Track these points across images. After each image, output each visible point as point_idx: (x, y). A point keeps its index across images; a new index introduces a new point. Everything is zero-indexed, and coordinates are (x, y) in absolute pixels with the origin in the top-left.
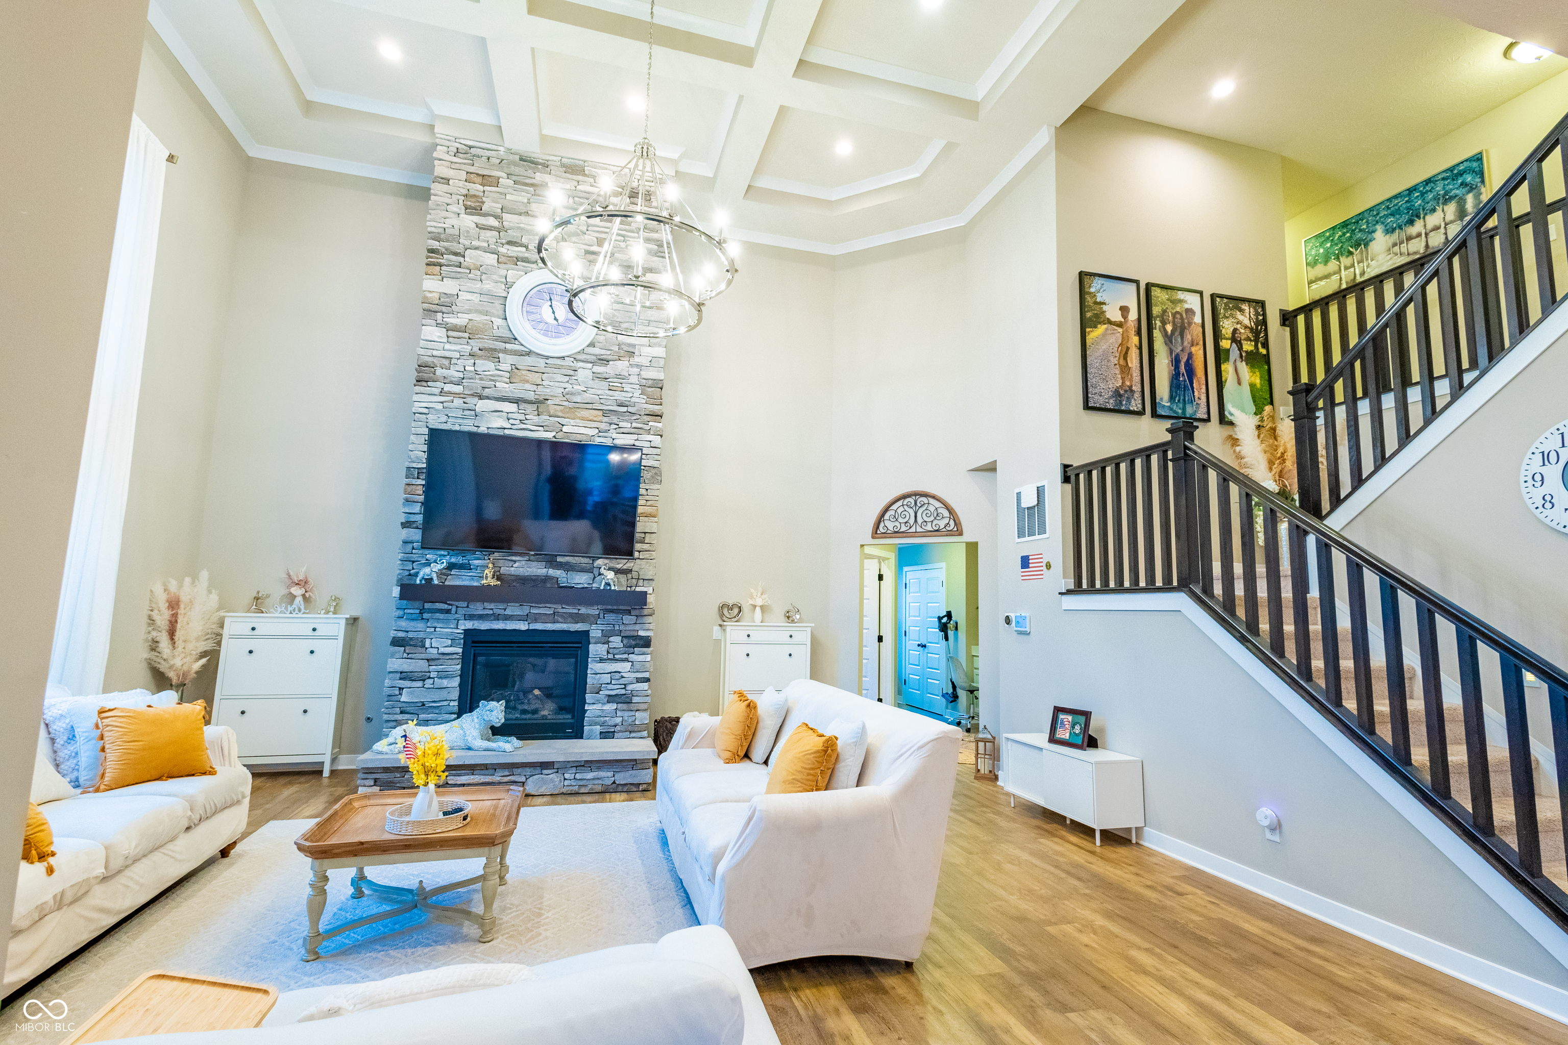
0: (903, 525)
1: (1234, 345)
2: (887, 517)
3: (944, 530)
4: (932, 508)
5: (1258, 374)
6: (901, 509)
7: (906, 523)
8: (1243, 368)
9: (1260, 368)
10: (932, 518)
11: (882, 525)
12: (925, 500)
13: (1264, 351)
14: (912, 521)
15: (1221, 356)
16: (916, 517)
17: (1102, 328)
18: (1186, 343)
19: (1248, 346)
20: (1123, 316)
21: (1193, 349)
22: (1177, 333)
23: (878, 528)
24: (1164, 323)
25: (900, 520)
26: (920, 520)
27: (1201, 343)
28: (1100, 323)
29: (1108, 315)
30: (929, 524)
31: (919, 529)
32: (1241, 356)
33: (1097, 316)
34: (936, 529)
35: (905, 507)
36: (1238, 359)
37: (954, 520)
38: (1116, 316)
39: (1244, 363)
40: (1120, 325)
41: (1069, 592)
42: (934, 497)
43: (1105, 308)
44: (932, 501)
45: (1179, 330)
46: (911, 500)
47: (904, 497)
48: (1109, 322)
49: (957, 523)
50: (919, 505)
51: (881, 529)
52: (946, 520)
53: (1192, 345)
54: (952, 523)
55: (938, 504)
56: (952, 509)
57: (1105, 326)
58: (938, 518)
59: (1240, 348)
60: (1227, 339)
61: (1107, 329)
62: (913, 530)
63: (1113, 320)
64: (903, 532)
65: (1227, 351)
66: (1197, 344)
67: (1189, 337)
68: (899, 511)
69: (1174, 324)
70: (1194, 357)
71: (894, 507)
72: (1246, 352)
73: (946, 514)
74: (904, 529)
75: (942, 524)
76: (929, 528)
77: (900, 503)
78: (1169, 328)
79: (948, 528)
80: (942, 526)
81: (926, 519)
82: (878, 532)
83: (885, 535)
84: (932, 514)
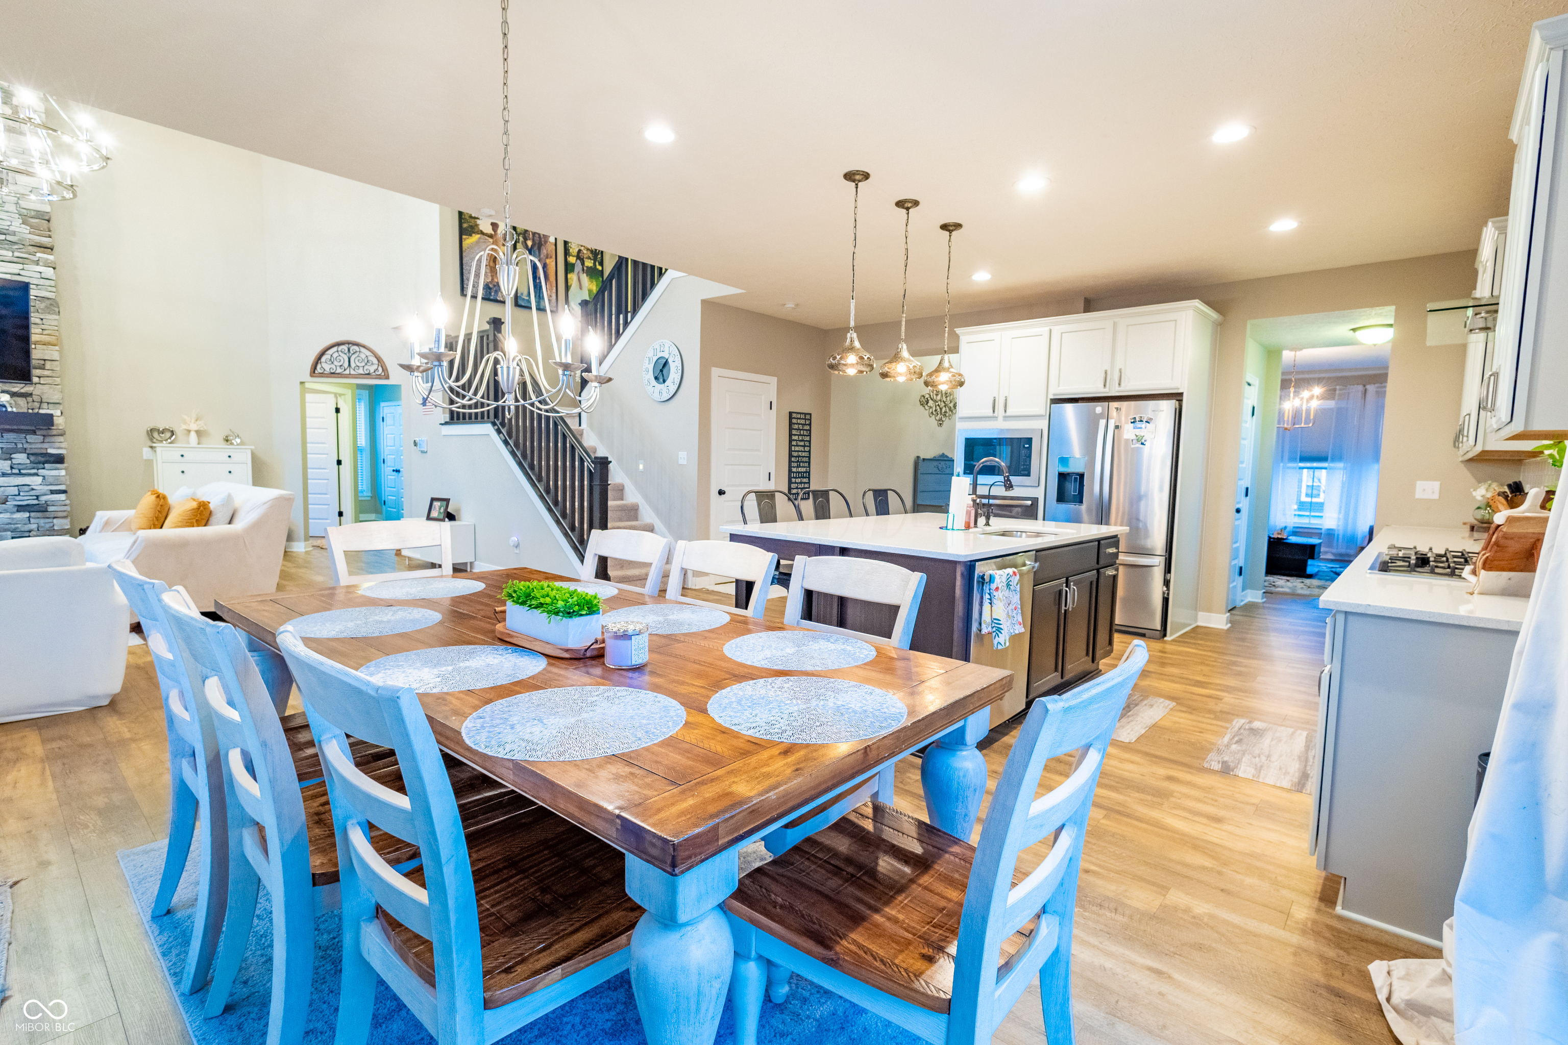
0: (338, 368)
1: (578, 261)
2: (323, 359)
3: (373, 373)
4: (363, 356)
5: (595, 283)
7: (340, 366)
8: (584, 278)
9: (597, 280)
10: (363, 364)
11: (319, 366)
12: (356, 348)
13: (600, 268)
14: (345, 365)
15: (569, 268)
16: (349, 361)
17: (475, 237)
18: (542, 256)
19: (589, 263)
20: (493, 229)
21: (548, 261)
22: (536, 248)
23: (315, 368)
24: (525, 239)
25: (336, 363)
26: (353, 365)
27: (554, 257)
28: (474, 233)
29: (481, 228)
30: (361, 369)
31: (352, 372)
32: (583, 270)
33: (472, 227)
34: (366, 372)
35: (340, 353)
36: (581, 271)
37: (381, 366)
38: (488, 230)
39: (585, 275)
40: (491, 236)
41: (446, 423)
42: (364, 347)
43: (478, 222)
44: (362, 349)
45: (537, 246)
46: (345, 347)
47: (338, 344)
48: (482, 233)
49: (385, 369)
50: (352, 352)
51: (319, 370)
52: (375, 367)
53: (547, 258)
54: (380, 369)
55: (368, 353)
56: (380, 357)
57: (478, 236)
58: (368, 364)
59: (583, 264)
60: (573, 256)
61: (480, 238)
62: (347, 372)
63: (485, 231)
64: (338, 374)
65: (573, 265)
66: (551, 257)
67: (545, 251)
68: (335, 355)
69: (533, 241)
70: (548, 267)
71: (330, 352)
72: (587, 267)
73: (375, 361)
74: (339, 370)
75: (371, 368)
76: (361, 371)
77: (335, 349)
78: (530, 243)
79: (377, 373)
80: (372, 371)
81: (358, 364)
82: (316, 372)
83: (322, 375)
84: (363, 360)
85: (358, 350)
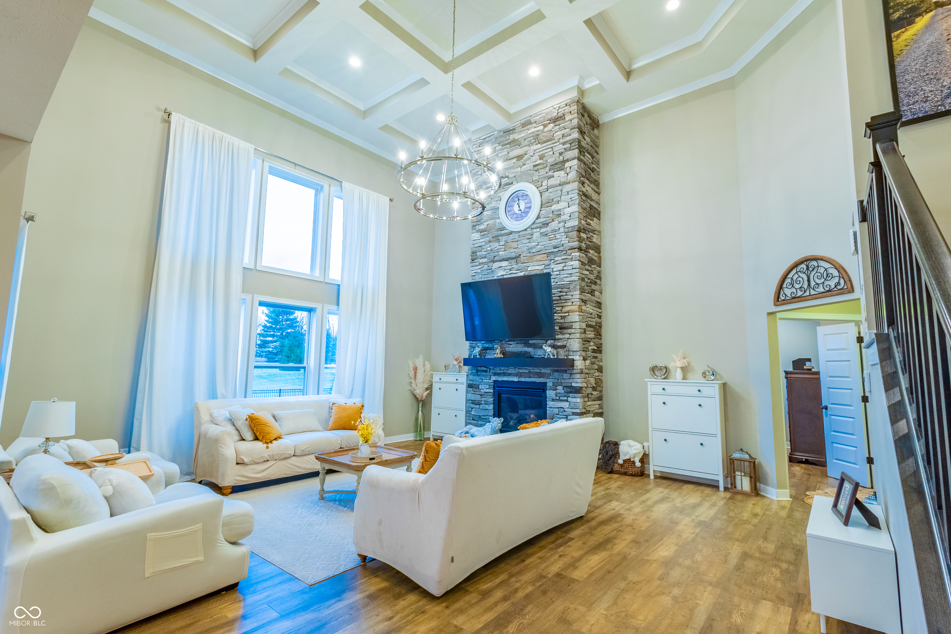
0: (799, 290)
2: (785, 286)
3: (836, 289)
4: (822, 270)
6: (796, 276)
7: (801, 287)
10: (823, 280)
11: (782, 293)
12: (815, 263)
14: (806, 286)
16: (809, 281)
23: (778, 297)
25: (797, 286)
26: (813, 283)
30: (821, 286)
31: (813, 292)
34: (827, 289)
35: (799, 273)
37: (843, 278)
42: (822, 260)
44: (822, 263)
46: (803, 266)
47: (796, 265)
49: (846, 281)
50: (811, 269)
51: (782, 297)
52: (836, 280)
54: (842, 281)
55: (827, 265)
56: (840, 267)
58: (829, 278)
62: (807, 293)
64: (799, 297)
68: (795, 278)
71: (790, 276)
73: (836, 272)
74: (800, 293)
75: (832, 283)
76: (821, 289)
77: (794, 271)
79: (839, 287)
80: (833, 286)
81: (818, 281)
82: (780, 300)
83: (786, 302)
84: (822, 275)
85: (816, 264)
